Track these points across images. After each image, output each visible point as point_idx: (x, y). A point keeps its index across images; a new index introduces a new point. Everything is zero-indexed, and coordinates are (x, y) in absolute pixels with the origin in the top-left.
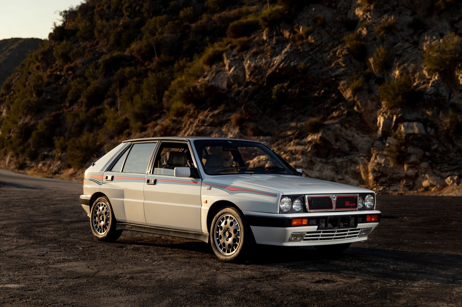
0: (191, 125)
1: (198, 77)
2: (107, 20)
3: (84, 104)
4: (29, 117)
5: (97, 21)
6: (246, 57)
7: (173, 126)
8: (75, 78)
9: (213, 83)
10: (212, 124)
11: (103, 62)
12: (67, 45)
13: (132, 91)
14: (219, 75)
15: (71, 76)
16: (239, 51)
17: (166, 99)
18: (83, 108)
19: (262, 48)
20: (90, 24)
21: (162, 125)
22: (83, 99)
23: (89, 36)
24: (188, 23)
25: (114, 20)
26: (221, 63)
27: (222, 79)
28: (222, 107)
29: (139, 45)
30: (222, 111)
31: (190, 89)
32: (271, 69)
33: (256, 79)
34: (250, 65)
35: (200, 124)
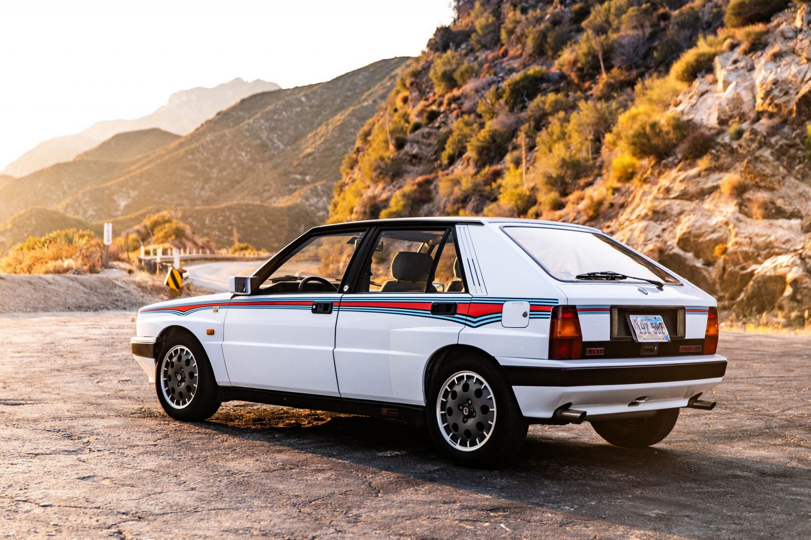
0: (645, 198)
1: (667, 106)
2: (524, 11)
3: (471, 163)
4: (381, 186)
5: (508, 13)
6: (759, 62)
7: (614, 199)
8: (461, 116)
9: (691, 117)
10: (684, 196)
11: (509, 85)
12: (453, 57)
13: (555, 137)
14: (705, 100)
15: (455, 113)
16: (746, 53)
17: (607, 150)
18: (471, 170)
19: (791, 44)
20: (494, 19)
21: (591, 198)
22: (471, 153)
23: (492, 40)
24: (667, 9)
25: (535, 11)
26: (710, 77)
27: (710, 108)
28: (704, 163)
29: (574, 54)
30: (706, 170)
31: (644, 128)
32: (806, 85)
33: (777, 105)
34: (765, 79)
35: (661, 196)
